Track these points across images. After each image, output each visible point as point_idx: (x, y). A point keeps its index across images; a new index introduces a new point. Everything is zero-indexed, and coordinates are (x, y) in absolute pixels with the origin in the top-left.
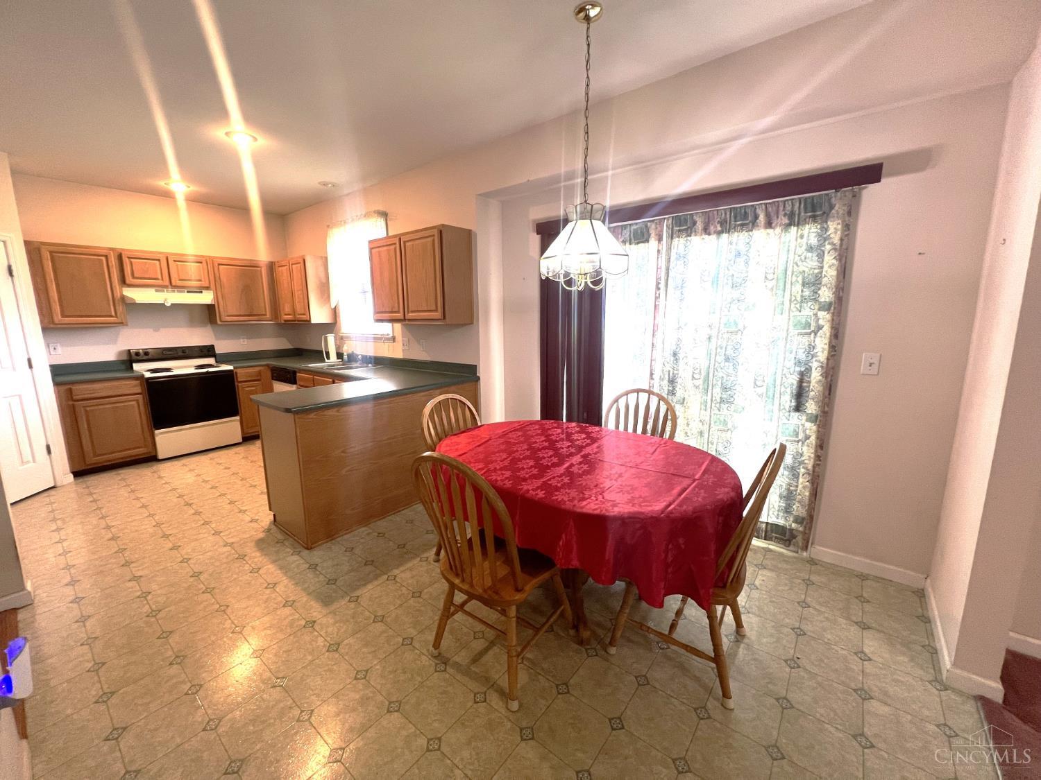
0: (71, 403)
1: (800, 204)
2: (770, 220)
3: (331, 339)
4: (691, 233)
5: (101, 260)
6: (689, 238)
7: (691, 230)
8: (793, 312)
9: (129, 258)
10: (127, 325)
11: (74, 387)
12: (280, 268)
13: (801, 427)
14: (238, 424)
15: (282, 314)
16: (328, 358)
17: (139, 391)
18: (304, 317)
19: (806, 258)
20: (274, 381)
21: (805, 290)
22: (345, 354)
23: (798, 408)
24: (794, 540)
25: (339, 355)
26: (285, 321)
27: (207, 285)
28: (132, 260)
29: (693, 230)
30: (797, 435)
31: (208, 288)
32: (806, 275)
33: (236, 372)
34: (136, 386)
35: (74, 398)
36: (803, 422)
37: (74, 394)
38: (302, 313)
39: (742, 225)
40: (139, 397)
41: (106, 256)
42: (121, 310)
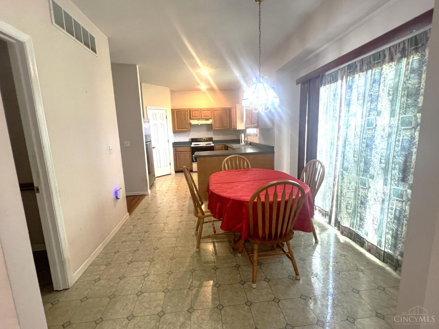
1: (408, 42)
2: (392, 57)
3: (243, 135)
4: (355, 73)
6: (354, 76)
7: (355, 71)
8: (401, 115)
10: (191, 131)
12: (232, 110)
13: (405, 192)
16: (242, 143)
18: (235, 128)
19: (410, 78)
21: (408, 99)
23: (404, 179)
24: (399, 268)
27: (211, 118)
28: (193, 111)
29: (356, 70)
30: (402, 198)
32: (410, 89)
33: (215, 146)
34: (189, 149)
36: (406, 188)
37: (177, 150)
38: (234, 126)
39: (378, 63)
40: (190, 152)
41: (187, 111)
42: (189, 127)
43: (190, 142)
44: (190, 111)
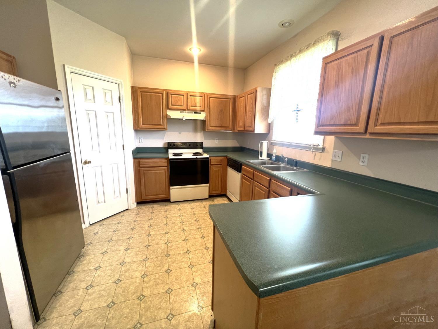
0: (139, 168)
3: (265, 144)
5: (160, 95)
9: (171, 94)
10: (167, 130)
11: (141, 161)
12: (240, 99)
14: (208, 188)
15: (238, 127)
16: (261, 156)
17: (166, 165)
18: (250, 129)
20: (228, 167)
22: (274, 155)
25: (269, 155)
26: (239, 131)
27: (203, 109)
28: (172, 95)
31: (203, 111)
33: (210, 159)
34: (164, 162)
35: (141, 166)
37: (140, 164)
38: (250, 126)
40: (166, 168)
41: (162, 94)
42: (165, 121)
43: (164, 148)
44: (168, 93)
